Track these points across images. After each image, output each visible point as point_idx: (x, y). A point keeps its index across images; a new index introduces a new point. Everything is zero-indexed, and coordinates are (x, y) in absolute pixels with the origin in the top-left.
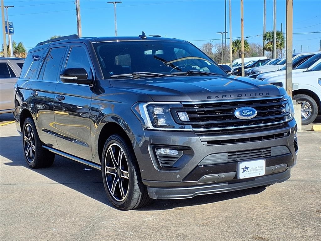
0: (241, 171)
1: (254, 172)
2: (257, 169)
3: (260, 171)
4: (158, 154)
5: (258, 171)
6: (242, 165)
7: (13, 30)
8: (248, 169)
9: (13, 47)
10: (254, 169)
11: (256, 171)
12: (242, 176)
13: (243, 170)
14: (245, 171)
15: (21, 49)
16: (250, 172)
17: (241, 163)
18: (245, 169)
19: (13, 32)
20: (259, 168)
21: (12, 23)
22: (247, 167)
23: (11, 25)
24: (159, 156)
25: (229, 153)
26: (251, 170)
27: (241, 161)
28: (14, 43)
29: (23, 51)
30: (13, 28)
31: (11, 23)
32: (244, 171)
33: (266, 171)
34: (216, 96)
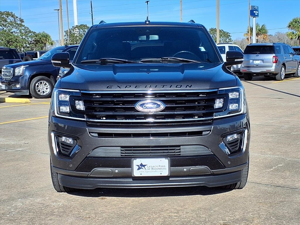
0: (135, 168)
1: (153, 170)
2: (158, 167)
3: (161, 170)
4: (60, 141)
5: (160, 170)
6: (136, 162)
7: (258, 14)
8: (145, 167)
9: (256, 29)
10: (153, 168)
11: (156, 170)
12: (137, 173)
13: (138, 167)
14: (142, 169)
15: (264, 31)
16: (148, 171)
17: (136, 160)
18: (140, 167)
19: (258, 15)
20: (160, 167)
21: (258, 7)
22: (143, 164)
23: (256, 8)
24: (61, 144)
25: (122, 147)
26: (149, 168)
27: (136, 157)
28: (257, 25)
29: (265, 33)
30: (258, 11)
31: (256, 7)
32: (139, 169)
33: (170, 172)
34: (118, 86)
